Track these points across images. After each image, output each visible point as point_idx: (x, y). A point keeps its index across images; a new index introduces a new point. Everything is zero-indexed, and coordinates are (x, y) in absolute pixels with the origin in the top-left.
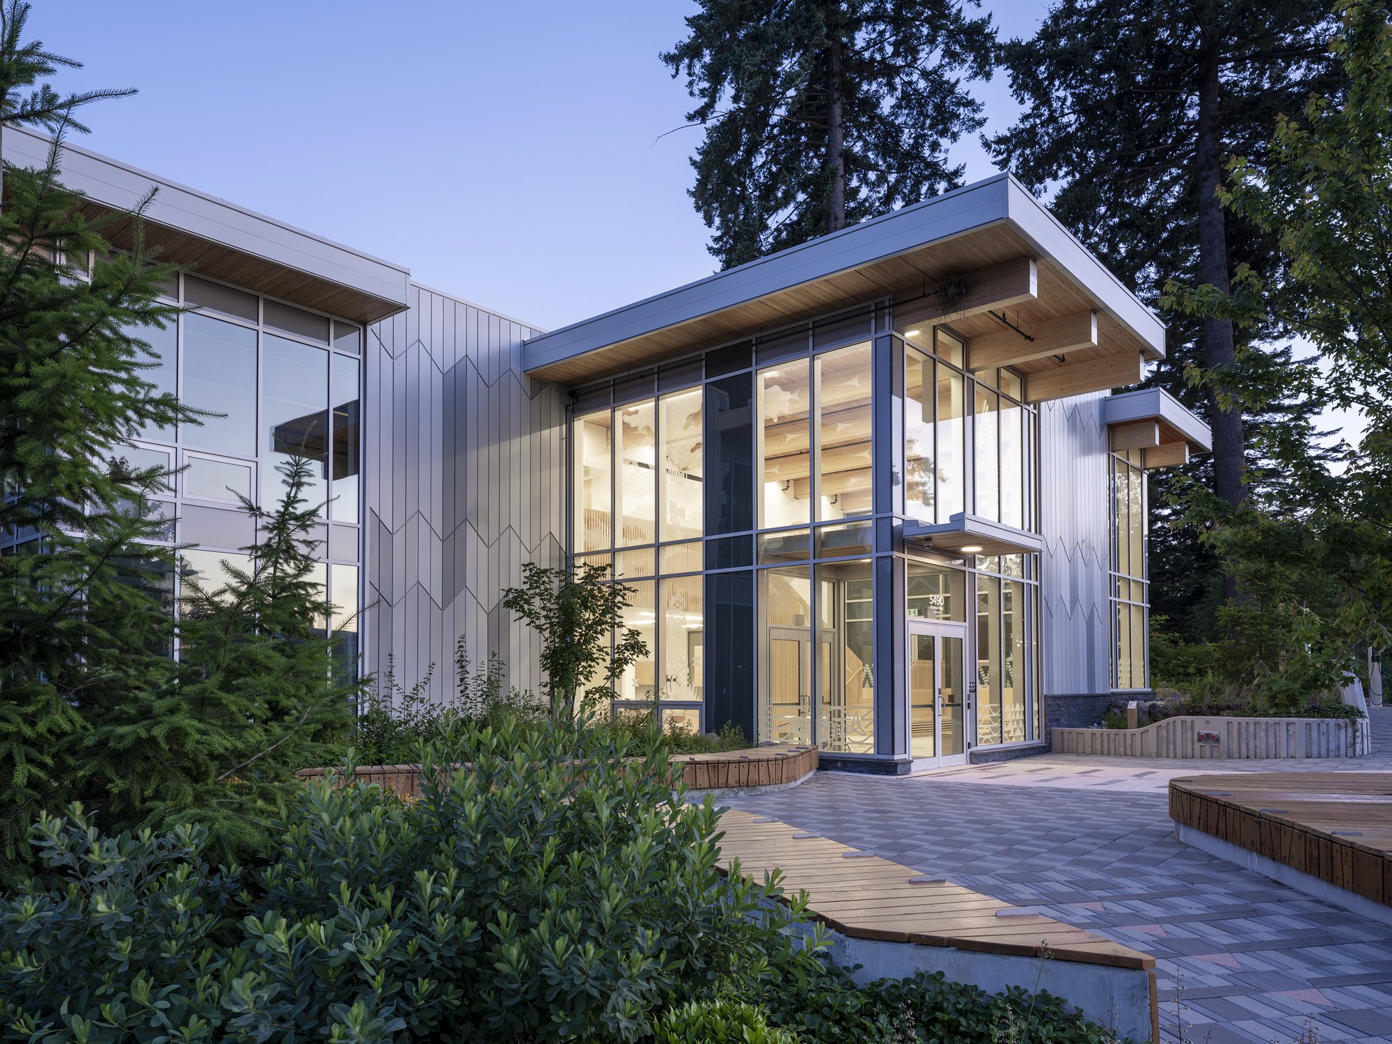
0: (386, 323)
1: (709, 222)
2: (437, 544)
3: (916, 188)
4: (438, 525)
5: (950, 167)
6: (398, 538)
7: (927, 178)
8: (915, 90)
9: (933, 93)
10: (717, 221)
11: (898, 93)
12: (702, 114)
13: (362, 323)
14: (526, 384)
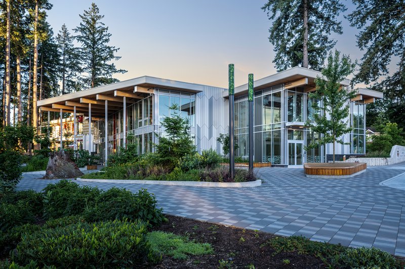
0: (199, 93)
1: (273, 44)
2: (208, 129)
3: (329, 28)
4: (208, 126)
5: (338, 22)
6: (201, 129)
7: (332, 25)
8: (328, 4)
9: (332, 4)
10: (275, 43)
11: (323, 5)
12: (272, 18)
13: (196, 93)
14: (224, 99)
